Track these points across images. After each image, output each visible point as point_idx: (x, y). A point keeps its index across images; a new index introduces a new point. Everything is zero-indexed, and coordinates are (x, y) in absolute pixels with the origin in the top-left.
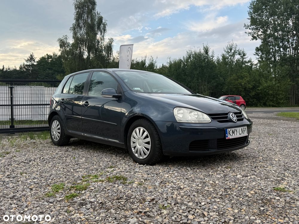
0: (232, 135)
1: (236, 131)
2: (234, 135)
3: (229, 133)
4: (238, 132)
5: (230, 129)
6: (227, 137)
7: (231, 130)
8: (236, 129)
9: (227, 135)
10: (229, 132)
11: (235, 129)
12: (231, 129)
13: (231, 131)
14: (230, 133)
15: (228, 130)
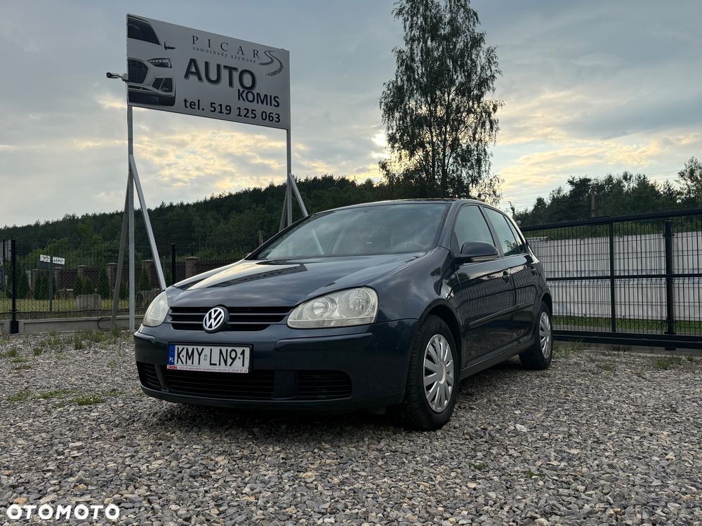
0: (184, 362)
1: (200, 355)
2: (189, 362)
3: (179, 357)
4: (206, 356)
5: (181, 347)
6: (173, 363)
7: (185, 350)
8: (200, 348)
9: (171, 359)
10: (179, 354)
11: (195, 347)
12: (186, 347)
13: (184, 353)
14: (181, 356)
15: (176, 347)
